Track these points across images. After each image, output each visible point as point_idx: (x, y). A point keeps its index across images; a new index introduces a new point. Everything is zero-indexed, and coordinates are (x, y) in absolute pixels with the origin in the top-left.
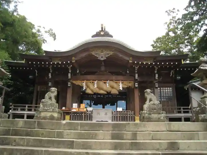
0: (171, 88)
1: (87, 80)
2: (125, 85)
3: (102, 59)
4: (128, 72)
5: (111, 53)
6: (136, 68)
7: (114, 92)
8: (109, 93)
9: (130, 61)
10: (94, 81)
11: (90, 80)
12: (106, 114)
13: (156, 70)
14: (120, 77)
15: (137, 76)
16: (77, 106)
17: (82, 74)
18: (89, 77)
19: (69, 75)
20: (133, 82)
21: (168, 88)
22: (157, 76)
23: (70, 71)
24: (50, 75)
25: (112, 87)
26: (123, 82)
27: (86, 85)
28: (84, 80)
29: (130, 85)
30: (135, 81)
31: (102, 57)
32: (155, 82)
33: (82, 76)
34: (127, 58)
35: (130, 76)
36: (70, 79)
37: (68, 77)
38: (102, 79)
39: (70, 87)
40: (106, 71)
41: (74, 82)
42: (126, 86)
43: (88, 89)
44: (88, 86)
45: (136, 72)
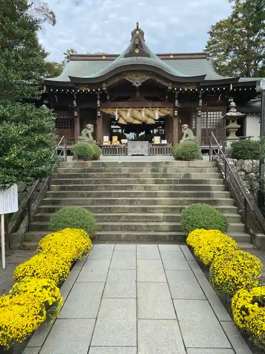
0: (221, 113)
1: (119, 108)
2: (163, 113)
3: (137, 85)
4: (167, 97)
5: (148, 78)
6: (176, 92)
7: (151, 121)
8: (144, 123)
9: (169, 88)
10: (127, 109)
11: (123, 108)
12: (142, 147)
13: (200, 94)
14: (157, 104)
15: (177, 102)
16: (108, 139)
17: (112, 101)
18: (121, 104)
19: (98, 102)
20: (172, 109)
21: (218, 113)
22: (201, 102)
23: (99, 97)
24: (75, 103)
25: (149, 116)
26: (160, 109)
27: (118, 114)
28: (115, 108)
29: (169, 113)
30: (175, 108)
31: (137, 83)
32: (198, 109)
33: (113, 103)
34: (166, 84)
35: (169, 101)
36: (99, 108)
37: (97, 105)
38: (136, 106)
39: (99, 117)
40: (141, 96)
41: (104, 110)
42: (163, 115)
43: (121, 119)
44: (120, 116)
45: (176, 97)
